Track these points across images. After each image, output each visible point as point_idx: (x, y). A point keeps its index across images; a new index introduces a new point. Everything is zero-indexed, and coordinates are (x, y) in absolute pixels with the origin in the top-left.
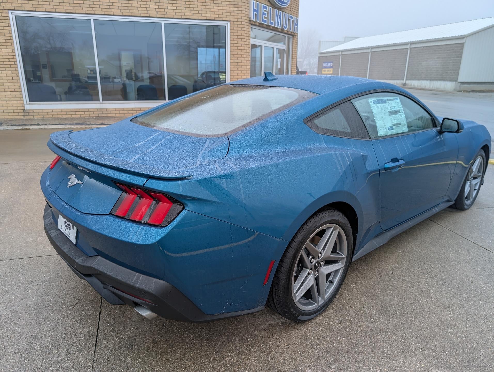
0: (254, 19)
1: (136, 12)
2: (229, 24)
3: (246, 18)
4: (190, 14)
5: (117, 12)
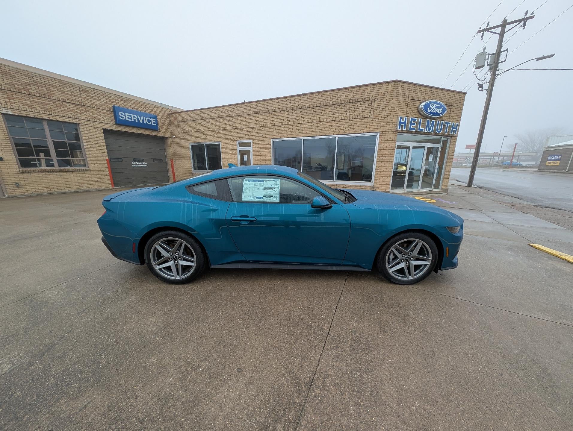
0: (399, 128)
1: (323, 134)
2: (379, 134)
3: (393, 129)
4: (353, 131)
5: (315, 134)
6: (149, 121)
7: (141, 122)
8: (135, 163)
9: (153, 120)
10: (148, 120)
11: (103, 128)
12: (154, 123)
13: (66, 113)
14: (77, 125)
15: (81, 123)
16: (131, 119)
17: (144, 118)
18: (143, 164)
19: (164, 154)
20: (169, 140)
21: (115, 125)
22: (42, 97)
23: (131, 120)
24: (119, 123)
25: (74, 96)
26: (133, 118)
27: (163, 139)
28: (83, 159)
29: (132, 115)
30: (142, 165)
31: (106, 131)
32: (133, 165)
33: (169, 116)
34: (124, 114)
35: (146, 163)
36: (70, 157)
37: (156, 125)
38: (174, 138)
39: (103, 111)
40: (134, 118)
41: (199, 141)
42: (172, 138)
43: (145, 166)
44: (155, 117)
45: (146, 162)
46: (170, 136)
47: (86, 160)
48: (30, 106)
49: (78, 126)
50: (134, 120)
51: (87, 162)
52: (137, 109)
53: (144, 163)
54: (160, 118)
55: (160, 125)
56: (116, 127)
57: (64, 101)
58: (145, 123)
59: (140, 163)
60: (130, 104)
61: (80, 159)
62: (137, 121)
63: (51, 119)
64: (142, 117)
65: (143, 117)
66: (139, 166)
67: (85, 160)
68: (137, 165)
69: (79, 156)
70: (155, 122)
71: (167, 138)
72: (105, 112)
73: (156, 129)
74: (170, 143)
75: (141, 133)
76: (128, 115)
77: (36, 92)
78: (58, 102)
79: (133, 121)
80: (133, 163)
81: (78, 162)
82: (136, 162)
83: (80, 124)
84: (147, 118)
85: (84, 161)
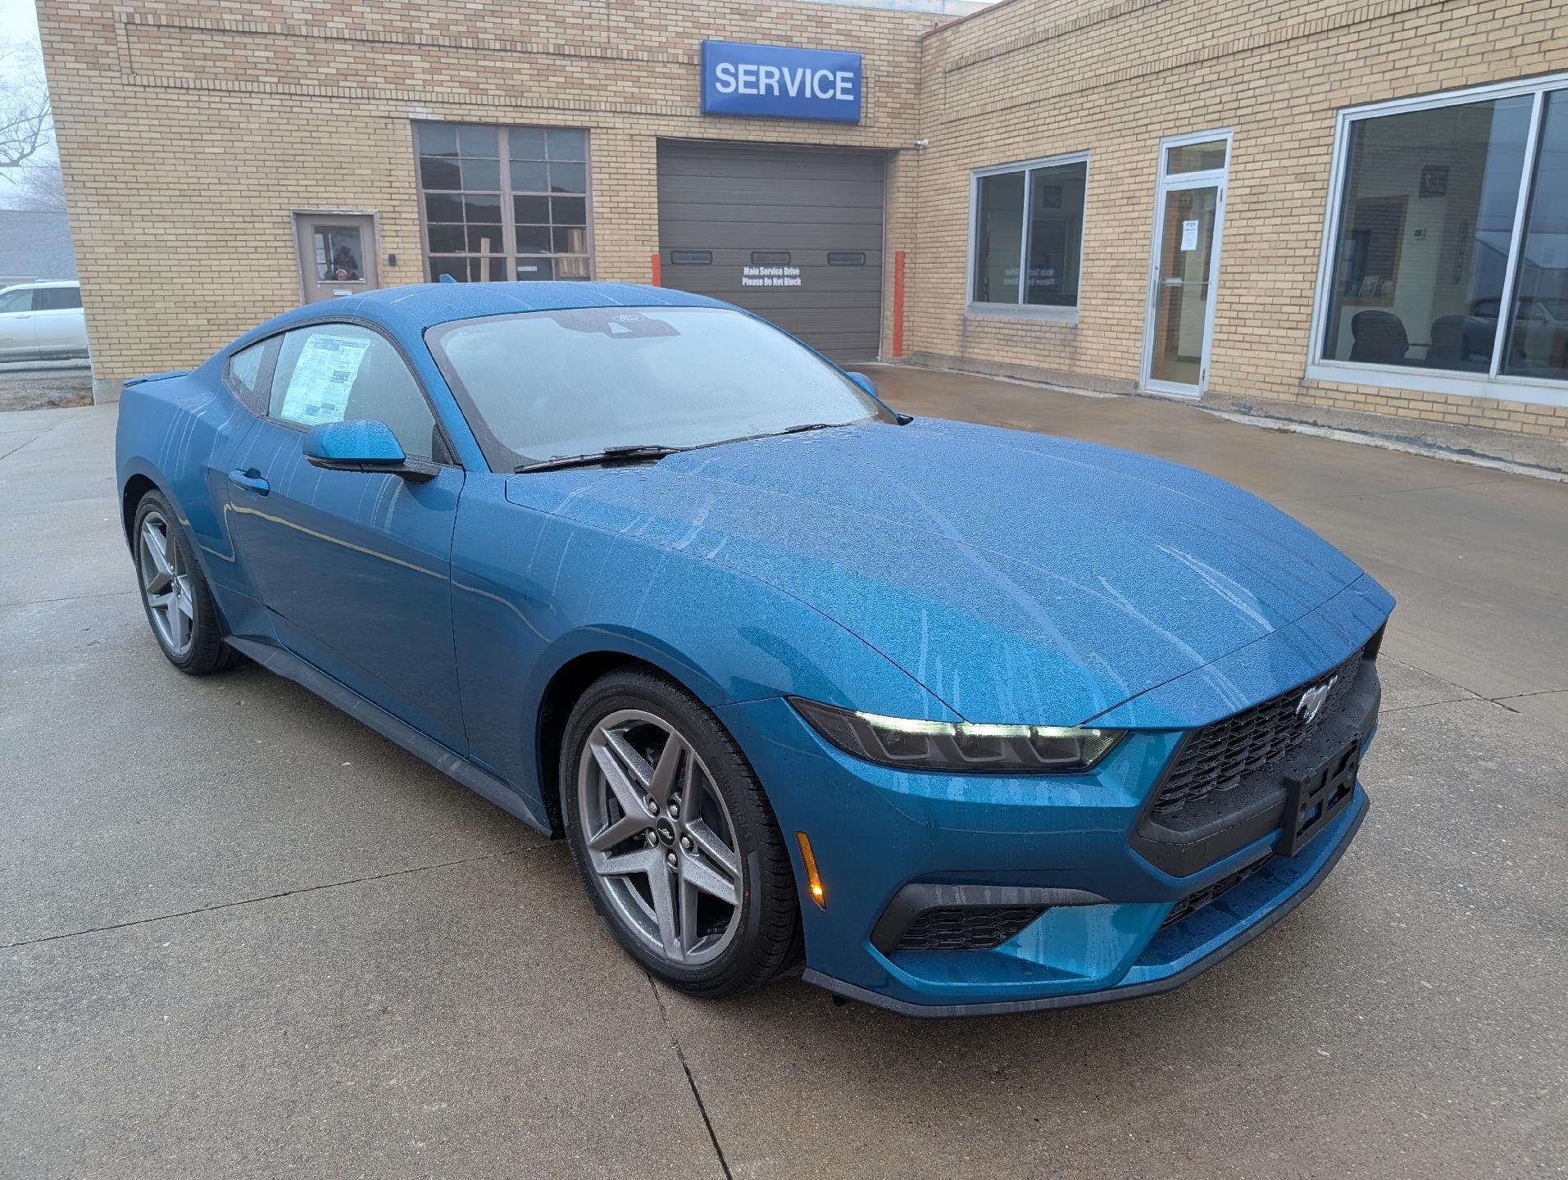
6: (826, 85)
7: (793, 92)
8: (754, 271)
9: (844, 80)
10: (823, 79)
11: (658, 133)
12: (844, 91)
13: (560, 96)
14: (587, 132)
15: (595, 125)
16: (756, 85)
17: (808, 72)
18: (783, 276)
19: (877, 227)
20: (903, 160)
21: (697, 119)
22: (506, 50)
23: (754, 91)
24: (716, 109)
25: (590, 28)
26: (763, 81)
27: (880, 160)
28: (584, 255)
29: (763, 69)
30: (779, 277)
31: (667, 148)
32: (745, 281)
33: (919, 50)
34: (732, 70)
35: (796, 272)
36: (550, 252)
37: (851, 98)
38: (925, 148)
39: (668, 71)
40: (768, 78)
41: (1007, 153)
42: (917, 147)
43: (792, 282)
44: (855, 67)
45: (795, 267)
46: (910, 142)
47: (591, 261)
48: (474, 88)
49: (587, 135)
50: (769, 87)
51: (595, 267)
52: (789, 39)
53: (788, 271)
54: (876, 63)
55: (873, 96)
56: (703, 125)
57: (559, 55)
58: (808, 94)
59: (774, 271)
60: (763, 21)
61: (576, 255)
62: (776, 92)
63: (518, 121)
64: (800, 72)
65: (804, 73)
66: (768, 282)
67: (589, 258)
68: (763, 277)
69: (577, 246)
70: (849, 85)
71: (895, 152)
72: (675, 69)
73: (847, 116)
74: (903, 171)
75: (788, 140)
76: (747, 73)
77: (493, 37)
78: (543, 60)
79: (763, 91)
80: (747, 271)
81: (570, 265)
82: (758, 265)
83: (592, 130)
84: (818, 75)
85: (586, 261)
